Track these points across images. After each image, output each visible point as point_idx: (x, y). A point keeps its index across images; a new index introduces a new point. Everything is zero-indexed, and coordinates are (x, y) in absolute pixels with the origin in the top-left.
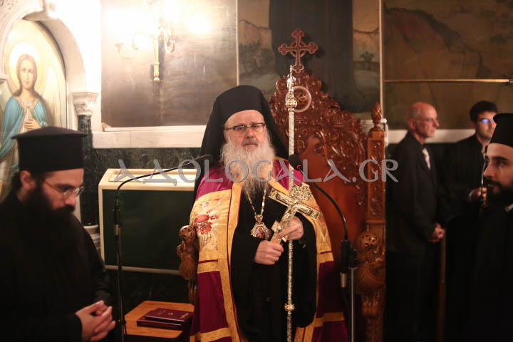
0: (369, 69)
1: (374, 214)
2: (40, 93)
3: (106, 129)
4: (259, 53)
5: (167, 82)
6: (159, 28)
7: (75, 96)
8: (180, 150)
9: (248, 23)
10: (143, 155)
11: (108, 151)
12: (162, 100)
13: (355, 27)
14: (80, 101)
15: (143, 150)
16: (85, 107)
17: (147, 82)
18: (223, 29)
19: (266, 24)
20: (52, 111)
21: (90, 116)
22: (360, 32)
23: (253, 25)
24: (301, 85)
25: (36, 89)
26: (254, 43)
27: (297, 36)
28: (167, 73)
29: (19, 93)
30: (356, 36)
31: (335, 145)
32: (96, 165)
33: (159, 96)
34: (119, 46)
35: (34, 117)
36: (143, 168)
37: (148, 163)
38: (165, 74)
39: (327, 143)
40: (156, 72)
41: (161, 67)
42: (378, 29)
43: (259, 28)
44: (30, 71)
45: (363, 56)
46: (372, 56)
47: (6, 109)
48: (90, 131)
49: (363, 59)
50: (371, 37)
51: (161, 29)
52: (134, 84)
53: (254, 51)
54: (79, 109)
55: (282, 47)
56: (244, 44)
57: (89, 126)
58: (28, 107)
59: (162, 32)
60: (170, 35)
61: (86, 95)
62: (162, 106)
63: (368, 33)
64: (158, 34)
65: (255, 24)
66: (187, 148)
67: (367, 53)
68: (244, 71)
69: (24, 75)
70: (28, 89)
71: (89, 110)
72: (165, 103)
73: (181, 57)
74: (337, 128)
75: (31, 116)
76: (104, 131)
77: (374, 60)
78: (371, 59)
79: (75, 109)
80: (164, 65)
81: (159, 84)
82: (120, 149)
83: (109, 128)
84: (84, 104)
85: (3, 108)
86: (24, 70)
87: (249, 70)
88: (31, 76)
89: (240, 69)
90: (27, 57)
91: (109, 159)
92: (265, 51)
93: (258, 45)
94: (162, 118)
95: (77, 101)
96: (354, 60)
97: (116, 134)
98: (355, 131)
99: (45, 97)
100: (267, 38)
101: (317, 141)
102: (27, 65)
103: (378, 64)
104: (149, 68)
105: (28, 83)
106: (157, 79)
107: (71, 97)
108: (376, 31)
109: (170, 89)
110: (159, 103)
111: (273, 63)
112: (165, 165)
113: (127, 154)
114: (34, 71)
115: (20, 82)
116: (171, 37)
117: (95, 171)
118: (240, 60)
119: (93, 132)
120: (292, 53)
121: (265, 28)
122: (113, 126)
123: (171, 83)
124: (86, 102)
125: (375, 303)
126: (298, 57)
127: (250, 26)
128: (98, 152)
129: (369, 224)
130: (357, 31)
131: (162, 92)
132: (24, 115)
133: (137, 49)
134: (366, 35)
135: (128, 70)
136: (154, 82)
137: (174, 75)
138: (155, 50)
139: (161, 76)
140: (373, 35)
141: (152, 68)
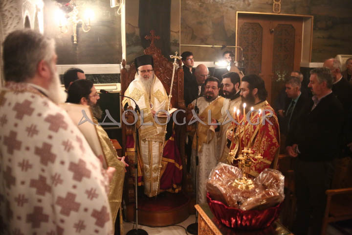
0: (176, 46)
1: (180, 98)
4: (134, 37)
5: (80, 44)
6: (77, 19)
9: (130, 24)
12: (78, 52)
13: (171, 30)
17: (70, 43)
19: (137, 26)
22: (173, 32)
26: (132, 33)
27: (152, 33)
28: (81, 39)
30: (171, 33)
31: (166, 74)
33: (76, 50)
34: (61, 27)
39: (163, 73)
40: (75, 39)
41: (78, 38)
43: (134, 27)
46: (177, 40)
49: (174, 42)
50: (177, 34)
51: (79, 20)
52: (63, 44)
53: (132, 36)
55: (146, 36)
56: (128, 33)
63: (176, 32)
65: (133, 25)
66: (91, 75)
67: (175, 40)
68: (128, 44)
72: (79, 54)
77: (178, 42)
78: (176, 42)
81: (76, 44)
87: (131, 44)
92: (137, 36)
93: (134, 33)
94: (78, 60)
96: (171, 42)
100: (137, 32)
101: (159, 73)
103: (179, 44)
104: (70, 37)
106: (75, 42)
108: (178, 32)
109: (81, 48)
110: (76, 54)
111: (140, 42)
120: (150, 39)
127: (130, 26)
129: (179, 102)
131: (77, 49)
136: (74, 44)
137: (83, 41)
138: (75, 29)
139: (77, 41)
141: (73, 37)
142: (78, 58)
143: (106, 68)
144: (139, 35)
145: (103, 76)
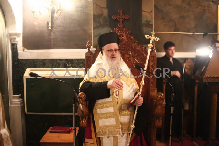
0: (149, 27)
1: (152, 86)
3: (25, 50)
4: (102, 18)
5: (54, 29)
6: (52, 5)
7: (11, 35)
8: (60, 60)
9: (97, 5)
10: (43, 62)
11: (26, 60)
12: (52, 37)
13: (143, 9)
14: (13, 37)
15: (43, 60)
16: (15, 40)
17: (45, 29)
18: (81, 7)
19: (105, 6)
21: (17, 44)
22: (145, 12)
23: (100, 6)
24: (122, 32)
26: (100, 14)
27: (120, 12)
28: (55, 25)
30: (143, 13)
31: (136, 57)
32: (20, 67)
33: (51, 35)
34: (33, 12)
36: (43, 68)
37: (46, 66)
38: (54, 26)
39: (133, 57)
40: (50, 25)
41: (52, 23)
42: (152, 11)
43: (102, 8)
45: (146, 21)
46: (150, 21)
48: (17, 51)
49: (146, 23)
50: (149, 14)
51: (53, 6)
52: (39, 30)
53: (100, 17)
54: (12, 41)
55: (114, 16)
56: (95, 14)
57: (17, 49)
59: (53, 7)
60: (59, 8)
61: (16, 34)
62: (52, 40)
64: (52, 8)
65: (101, 6)
66: (64, 59)
67: (148, 20)
68: (95, 26)
71: (17, 42)
72: (54, 39)
73: (61, 19)
74: (137, 51)
76: (24, 51)
77: (150, 23)
78: (149, 23)
79: (10, 41)
80: (53, 22)
81: (51, 30)
82: (32, 59)
83: (26, 50)
87: (98, 25)
89: (93, 25)
91: (26, 64)
92: (105, 17)
93: (102, 15)
94: (52, 45)
95: (12, 37)
96: (143, 23)
97: (30, 53)
98: (144, 52)
100: (106, 12)
101: (128, 56)
103: (152, 25)
104: (46, 23)
106: (50, 28)
107: (9, 35)
108: (151, 12)
109: (56, 33)
110: (51, 39)
111: (108, 23)
112: (53, 66)
113: (35, 62)
116: (60, 10)
117: (19, 70)
118: (93, 21)
119: (18, 52)
120: (118, 19)
121: (105, 8)
122: (28, 49)
123: (56, 30)
124: (16, 38)
125: (161, 121)
126: (121, 20)
127: (98, 6)
128: (21, 61)
129: (151, 90)
130: (143, 11)
131: (52, 34)
133: (41, 14)
134: (147, 13)
135: (36, 23)
136: (49, 30)
137: (58, 27)
138: (49, 15)
139: (52, 27)
140: (150, 13)
141: (48, 23)
142: (52, 43)
143: (79, 53)
144: (107, 16)
145: (76, 61)
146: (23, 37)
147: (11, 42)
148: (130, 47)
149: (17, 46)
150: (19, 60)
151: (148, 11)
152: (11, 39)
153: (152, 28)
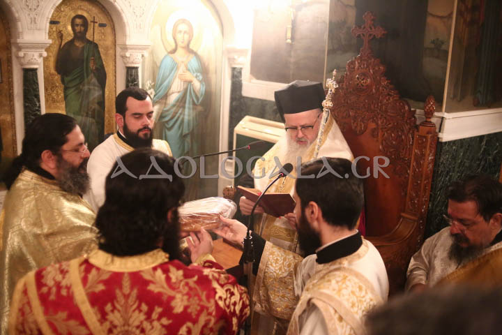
0: (438, 57)
2: (195, 50)
3: (252, 81)
4: (344, 30)
5: (297, 44)
7: (229, 51)
11: (252, 99)
12: (292, 60)
13: (430, 10)
14: (232, 55)
17: (283, 42)
20: (206, 64)
21: (241, 69)
22: (433, 16)
23: (342, 3)
24: (366, 68)
25: (191, 46)
26: (342, 20)
27: (367, 19)
28: (298, 36)
29: (174, 51)
30: (430, 20)
33: (290, 56)
35: (189, 70)
36: (274, 118)
39: (382, 129)
40: (289, 35)
42: (452, 13)
44: (185, 32)
45: (433, 42)
46: (443, 43)
47: (161, 64)
48: (241, 81)
49: (433, 46)
50: (444, 22)
53: (341, 28)
54: (232, 62)
55: (354, 28)
56: (334, 20)
58: (183, 62)
61: (236, 51)
62: (291, 66)
63: (438, 17)
65: (344, 2)
67: (438, 39)
68: (332, 47)
69: (179, 37)
70: (183, 48)
71: (239, 64)
72: (294, 63)
74: (391, 117)
75: (185, 68)
77: (444, 47)
78: (441, 46)
79: (229, 62)
80: (295, 29)
81: (291, 45)
82: (260, 100)
83: (254, 81)
84: (234, 59)
85: (158, 65)
86: (180, 32)
87: (336, 46)
88: (186, 37)
89: (328, 44)
90: (184, 21)
92: (349, 28)
94: (291, 76)
95: (230, 55)
96: (425, 46)
97: (258, 86)
99: (200, 53)
100: (352, 16)
101: (374, 126)
102: (183, 27)
103: (448, 52)
104: (284, 30)
105: (183, 42)
106: (289, 41)
107: (226, 52)
108: (450, 16)
109: (299, 51)
110: (290, 62)
111: (354, 41)
113: (264, 105)
114: (190, 33)
115: (176, 42)
119: (243, 82)
120: (362, 36)
121: (351, 6)
124: (236, 57)
126: (366, 40)
127: (340, 3)
128: (245, 100)
129: (404, 218)
130: (431, 14)
131: (292, 53)
132: (177, 68)
134: (439, 20)
136: (287, 44)
137: (302, 39)
138: (288, 15)
139: (293, 38)
140: (446, 20)
142: (291, 72)
146: (253, 56)
147: (230, 64)
148: (378, 105)
149: (240, 73)
150: (244, 97)
151: (441, 15)
152: (229, 59)
153: (447, 62)
